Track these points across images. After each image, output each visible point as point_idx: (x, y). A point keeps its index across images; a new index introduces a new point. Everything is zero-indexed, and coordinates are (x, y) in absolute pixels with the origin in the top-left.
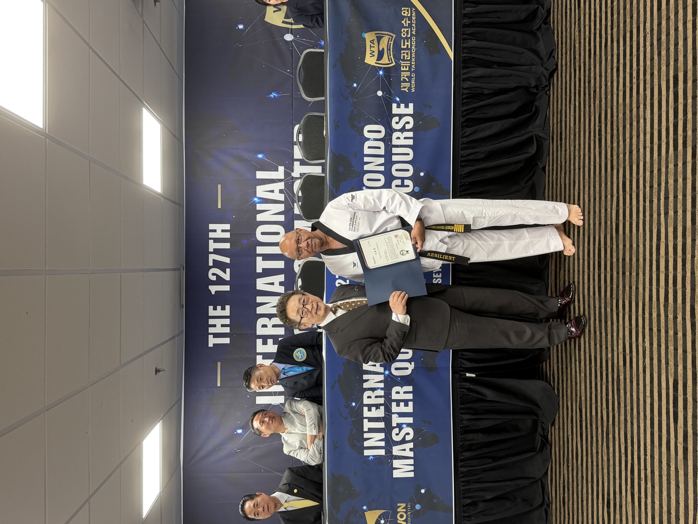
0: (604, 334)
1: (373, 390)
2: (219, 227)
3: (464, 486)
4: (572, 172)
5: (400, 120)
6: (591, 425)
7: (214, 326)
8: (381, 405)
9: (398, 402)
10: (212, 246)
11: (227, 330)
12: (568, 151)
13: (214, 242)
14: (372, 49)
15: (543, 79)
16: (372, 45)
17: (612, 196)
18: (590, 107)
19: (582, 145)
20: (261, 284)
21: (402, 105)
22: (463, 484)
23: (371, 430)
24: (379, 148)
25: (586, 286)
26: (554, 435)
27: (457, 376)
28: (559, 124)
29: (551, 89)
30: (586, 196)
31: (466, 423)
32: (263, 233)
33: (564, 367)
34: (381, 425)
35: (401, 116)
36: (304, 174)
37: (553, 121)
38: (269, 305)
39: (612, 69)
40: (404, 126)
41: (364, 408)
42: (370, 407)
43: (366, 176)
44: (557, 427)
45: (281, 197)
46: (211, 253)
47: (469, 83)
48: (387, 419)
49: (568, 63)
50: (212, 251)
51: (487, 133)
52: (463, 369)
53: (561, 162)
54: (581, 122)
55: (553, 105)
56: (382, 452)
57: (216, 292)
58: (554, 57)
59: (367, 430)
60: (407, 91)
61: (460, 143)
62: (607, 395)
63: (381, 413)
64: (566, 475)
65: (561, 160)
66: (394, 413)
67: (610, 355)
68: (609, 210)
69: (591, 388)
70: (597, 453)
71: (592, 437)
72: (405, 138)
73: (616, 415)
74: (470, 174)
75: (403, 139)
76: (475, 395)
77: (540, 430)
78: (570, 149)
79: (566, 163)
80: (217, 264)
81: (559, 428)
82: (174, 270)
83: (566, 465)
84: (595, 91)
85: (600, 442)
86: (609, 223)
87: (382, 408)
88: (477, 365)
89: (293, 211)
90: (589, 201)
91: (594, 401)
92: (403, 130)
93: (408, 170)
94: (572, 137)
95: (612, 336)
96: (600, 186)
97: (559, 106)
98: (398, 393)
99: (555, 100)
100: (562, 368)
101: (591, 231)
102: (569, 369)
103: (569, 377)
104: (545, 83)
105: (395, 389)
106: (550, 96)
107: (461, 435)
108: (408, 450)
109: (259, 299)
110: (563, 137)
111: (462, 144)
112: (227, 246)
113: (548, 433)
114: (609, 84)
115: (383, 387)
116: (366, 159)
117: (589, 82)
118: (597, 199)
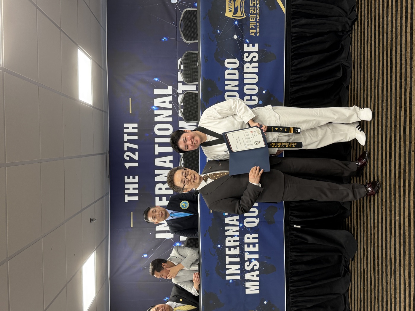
0: (393, 203)
1: (232, 236)
2: (130, 125)
3: (292, 299)
4: (369, 90)
5: (249, 55)
6: (382, 264)
7: (128, 189)
8: (237, 246)
9: (249, 244)
10: (126, 138)
11: (137, 191)
12: (366, 75)
13: (127, 135)
14: (230, 6)
15: (347, 26)
16: (230, 4)
17: (401, 107)
18: (383, 44)
19: (377, 71)
20: (158, 162)
21: (251, 45)
22: (292, 298)
23: (231, 263)
24: (235, 74)
25: (380, 169)
26: (354, 266)
27: (288, 227)
28: (359, 57)
29: (353, 33)
30: (380, 107)
31: (294, 258)
32: (159, 129)
33: (362, 222)
34: (238, 260)
35: (250, 53)
36: (185, 91)
37: (354, 55)
38: (163, 175)
39: (401, 17)
40: (252, 59)
41: (226, 248)
42: (230, 248)
43: (227, 94)
44: (356, 261)
45: (170, 106)
46: (126, 142)
47: (297, 29)
48: (241, 255)
49: (366, 15)
50: (127, 141)
51: (308, 63)
52: (292, 222)
53: (361, 83)
54: (376, 55)
55: (354, 44)
56: (238, 277)
57: (129, 167)
58: (355, 11)
59: (228, 263)
60: (254, 35)
61: (290, 70)
62: (395, 245)
63: (237, 251)
64: (362, 294)
65: (360, 82)
66: (246, 252)
67: (397, 218)
68: (398, 117)
69: (382, 238)
70: (387, 283)
71: (382, 272)
72: (253, 67)
73: (402, 259)
74: (297, 91)
75: (251, 68)
76: (300, 240)
77: (343, 262)
78: (367, 74)
79: (364, 83)
80: (130, 149)
81: (357, 262)
82: (102, 154)
83: (362, 287)
84: (387, 34)
85: (389, 276)
86: (398, 126)
87: (238, 248)
88: (301, 220)
89: (178, 115)
90: (382, 110)
91: (384, 247)
92: (251, 62)
93: (254, 89)
94: (369, 65)
95: (400, 205)
96: (391, 100)
97: (359, 44)
98: (248, 238)
99: (356, 40)
100: (360, 223)
101: (384, 131)
102: (365, 224)
103: (365, 229)
104: (348, 28)
105: (247, 236)
106: (352, 38)
107: (291, 266)
108: (255, 276)
109: (157, 172)
110: (362, 66)
111: (292, 71)
112: (136, 138)
113: (349, 264)
114: (399, 28)
115: (239, 234)
116: (226, 82)
117: (383, 27)
118: (389, 109)
